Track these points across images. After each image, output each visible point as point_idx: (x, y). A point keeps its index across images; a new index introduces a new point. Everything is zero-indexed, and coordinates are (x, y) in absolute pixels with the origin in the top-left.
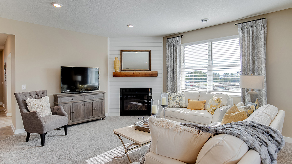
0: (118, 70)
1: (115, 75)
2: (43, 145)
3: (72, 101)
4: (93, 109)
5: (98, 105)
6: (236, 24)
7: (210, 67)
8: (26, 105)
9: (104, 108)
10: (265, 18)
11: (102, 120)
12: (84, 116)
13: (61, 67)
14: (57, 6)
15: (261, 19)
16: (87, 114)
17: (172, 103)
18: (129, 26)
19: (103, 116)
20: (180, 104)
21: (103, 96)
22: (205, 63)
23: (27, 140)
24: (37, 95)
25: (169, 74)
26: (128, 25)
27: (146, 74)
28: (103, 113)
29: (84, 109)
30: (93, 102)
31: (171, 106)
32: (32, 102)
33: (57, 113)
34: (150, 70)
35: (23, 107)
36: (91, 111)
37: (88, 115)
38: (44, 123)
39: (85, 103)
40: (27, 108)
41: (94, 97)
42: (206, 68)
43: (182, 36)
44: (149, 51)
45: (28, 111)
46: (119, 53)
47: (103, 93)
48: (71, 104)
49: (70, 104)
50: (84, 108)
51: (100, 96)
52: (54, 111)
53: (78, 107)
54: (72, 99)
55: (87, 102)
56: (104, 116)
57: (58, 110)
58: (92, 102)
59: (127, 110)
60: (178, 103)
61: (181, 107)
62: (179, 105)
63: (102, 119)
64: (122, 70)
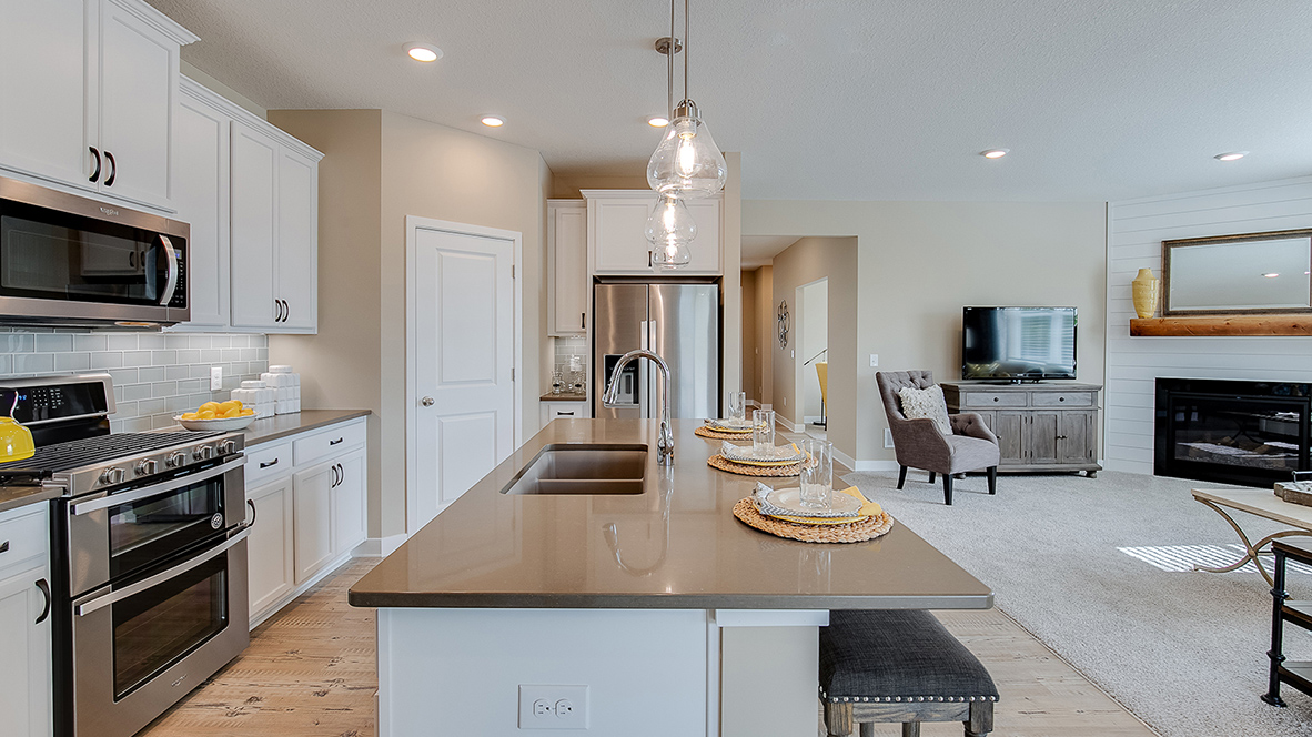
0: (1151, 311)
1: (1137, 330)
2: (948, 502)
3: (996, 404)
4: (1057, 438)
5: (1076, 426)
8: (899, 400)
9: (1094, 439)
11: (1089, 475)
12: (1028, 453)
13: (965, 309)
16: (1038, 448)
18: (1222, 159)
19: (1091, 466)
21: (1094, 401)
23: (900, 487)
24: (912, 380)
26: (1218, 157)
27: (1295, 327)
28: (1090, 455)
29: (1029, 434)
30: (1058, 414)
32: (912, 396)
33: (967, 431)
35: (894, 408)
36: (1052, 440)
37: (1042, 452)
38: (952, 450)
39: (1034, 414)
40: (901, 410)
41: (1062, 400)
45: (905, 417)
46: (1157, 251)
47: (1093, 391)
48: (993, 414)
49: (990, 413)
50: (1029, 429)
51: (1081, 400)
52: (959, 425)
53: (1013, 425)
54: (996, 400)
55: (1040, 413)
56: (1094, 465)
57: (970, 423)
58: (1055, 413)
59: (1188, 458)
63: (1085, 473)
64: (1168, 313)
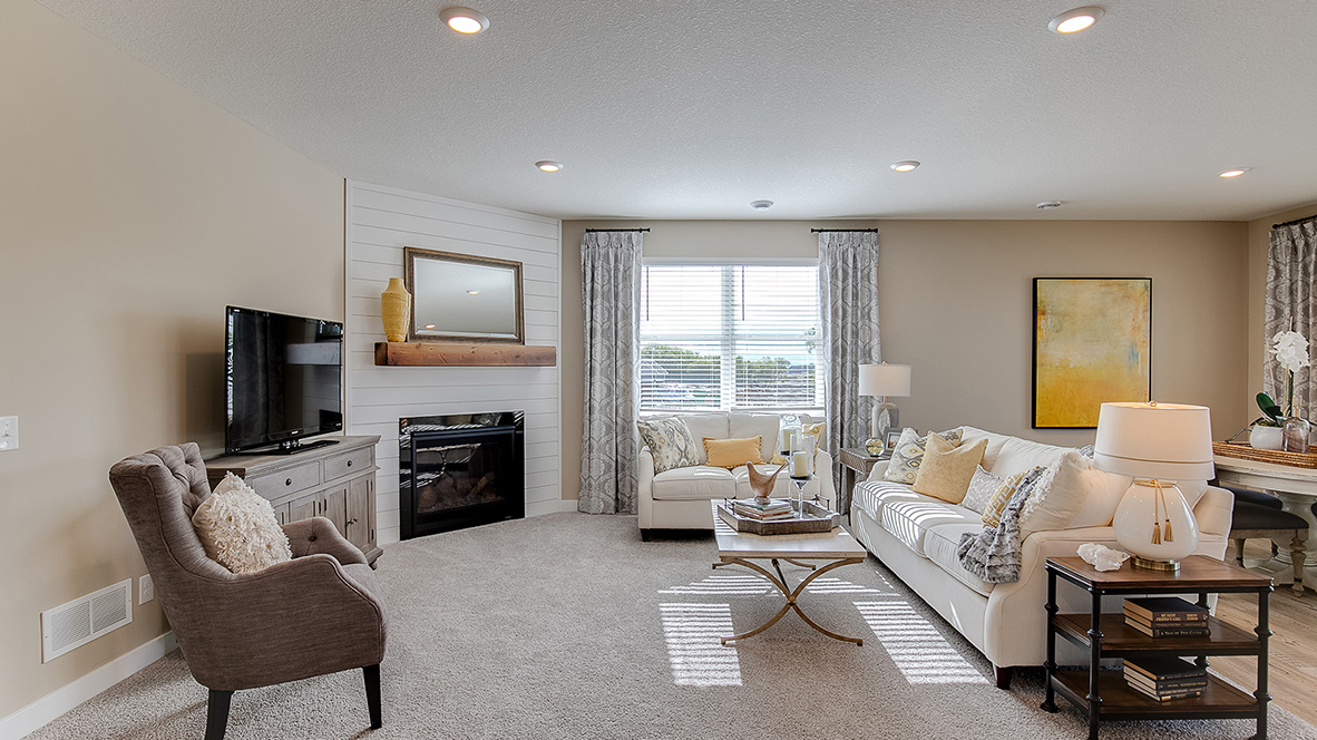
1: (395, 358)
3: (289, 490)
4: (347, 524)
5: (360, 500)
6: (813, 231)
7: (729, 339)
9: (374, 512)
10: (876, 231)
14: (464, 25)
15: (869, 230)
17: (670, 454)
18: (543, 168)
20: (690, 456)
21: (372, 458)
22: (715, 325)
25: (598, 357)
26: (539, 164)
27: (518, 356)
28: (372, 537)
31: (668, 463)
34: (521, 340)
39: (327, 495)
41: (349, 464)
42: (719, 343)
43: (648, 230)
44: (517, 267)
46: (398, 258)
47: (373, 444)
48: (285, 510)
54: (288, 482)
55: (331, 491)
56: (375, 551)
58: (343, 487)
60: (684, 453)
61: (691, 465)
62: (687, 459)
64: (413, 336)
